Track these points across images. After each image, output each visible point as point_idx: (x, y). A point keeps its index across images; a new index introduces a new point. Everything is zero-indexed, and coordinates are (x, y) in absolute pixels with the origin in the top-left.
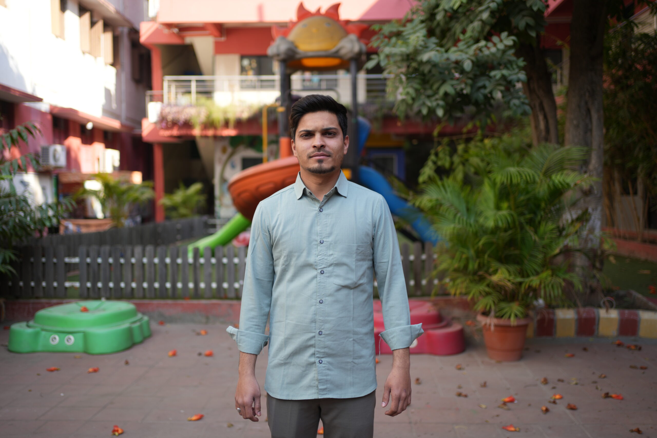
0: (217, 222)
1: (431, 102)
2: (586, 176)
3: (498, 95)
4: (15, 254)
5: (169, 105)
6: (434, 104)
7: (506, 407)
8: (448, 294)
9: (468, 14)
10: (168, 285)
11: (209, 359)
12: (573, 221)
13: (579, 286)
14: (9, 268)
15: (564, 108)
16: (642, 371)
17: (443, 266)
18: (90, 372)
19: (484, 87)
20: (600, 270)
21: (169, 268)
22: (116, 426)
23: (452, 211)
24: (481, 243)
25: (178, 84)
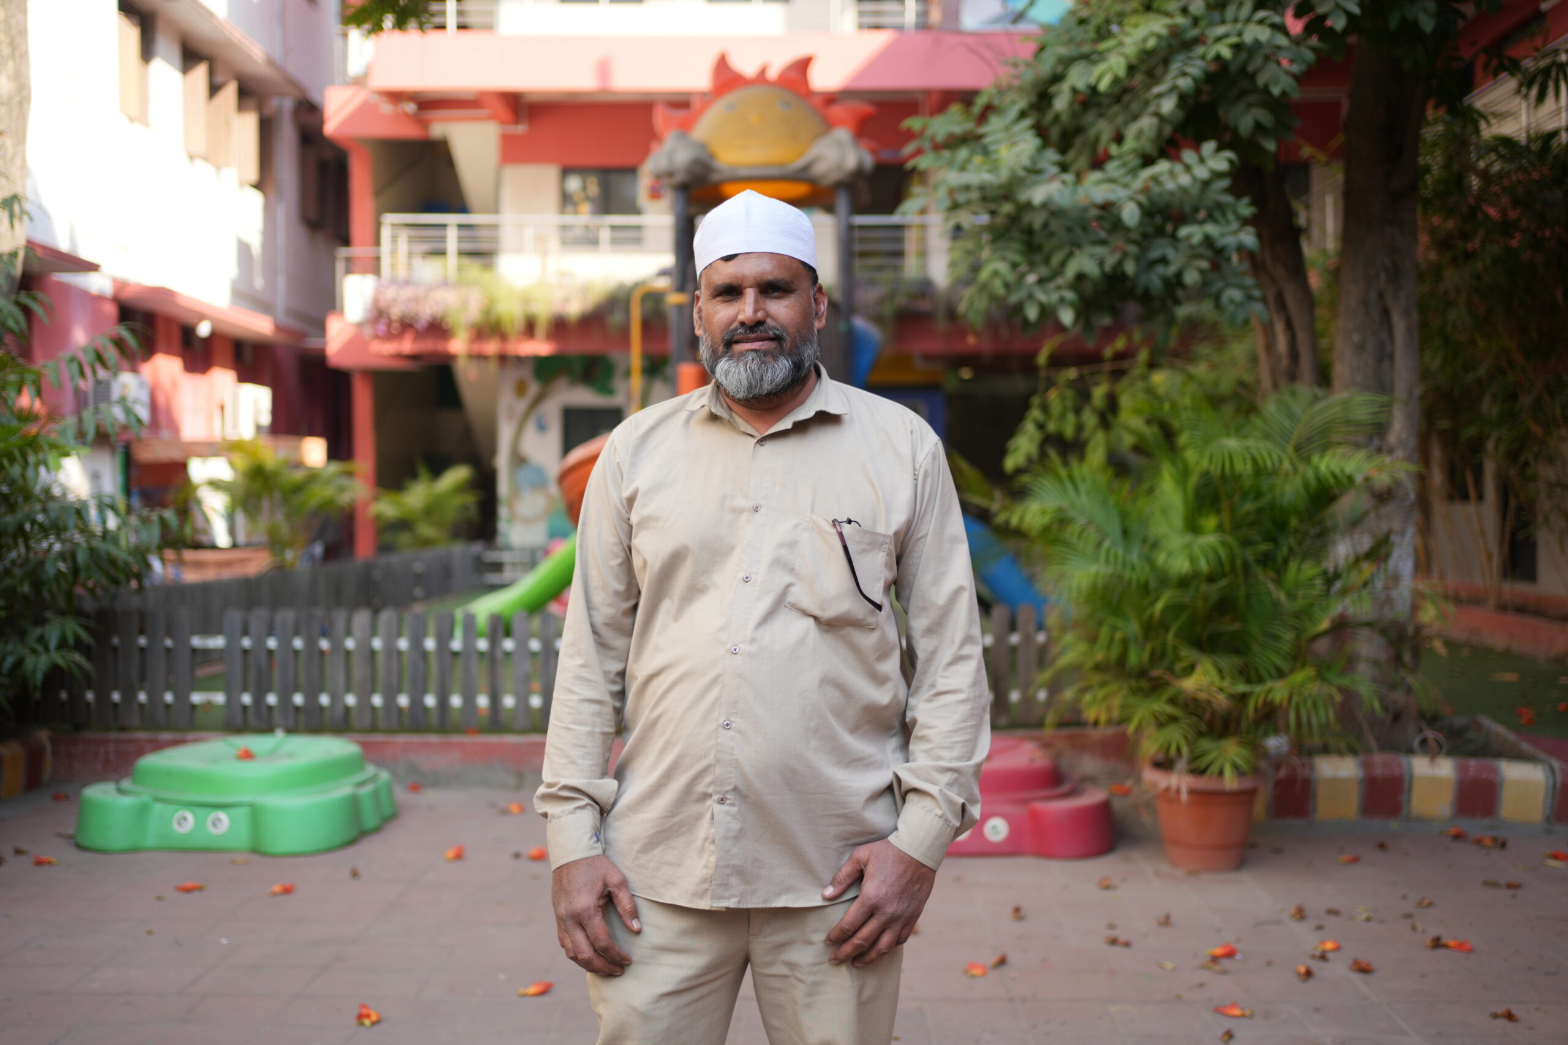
0: (505, 557)
1: (1046, 292)
2: (1380, 459)
3: (1193, 277)
4: (87, 628)
5: (394, 282)
6: (1054, 297)
7: (1217, 968)
8: (1079, 723)
9: (1126, 98)
10: (430, 701)
11: (539, 867)
12: (1357, 560)
14: (77, 657)
16: (1512, 892)
17: (1067, 659)
18: (275, 894)
19: (1164, 261)
20: (1415, 669)
21: (433, 661)
22: (364, 1006)
23: (1092, 535)
24: (1159, 606)
25: (413, 232)
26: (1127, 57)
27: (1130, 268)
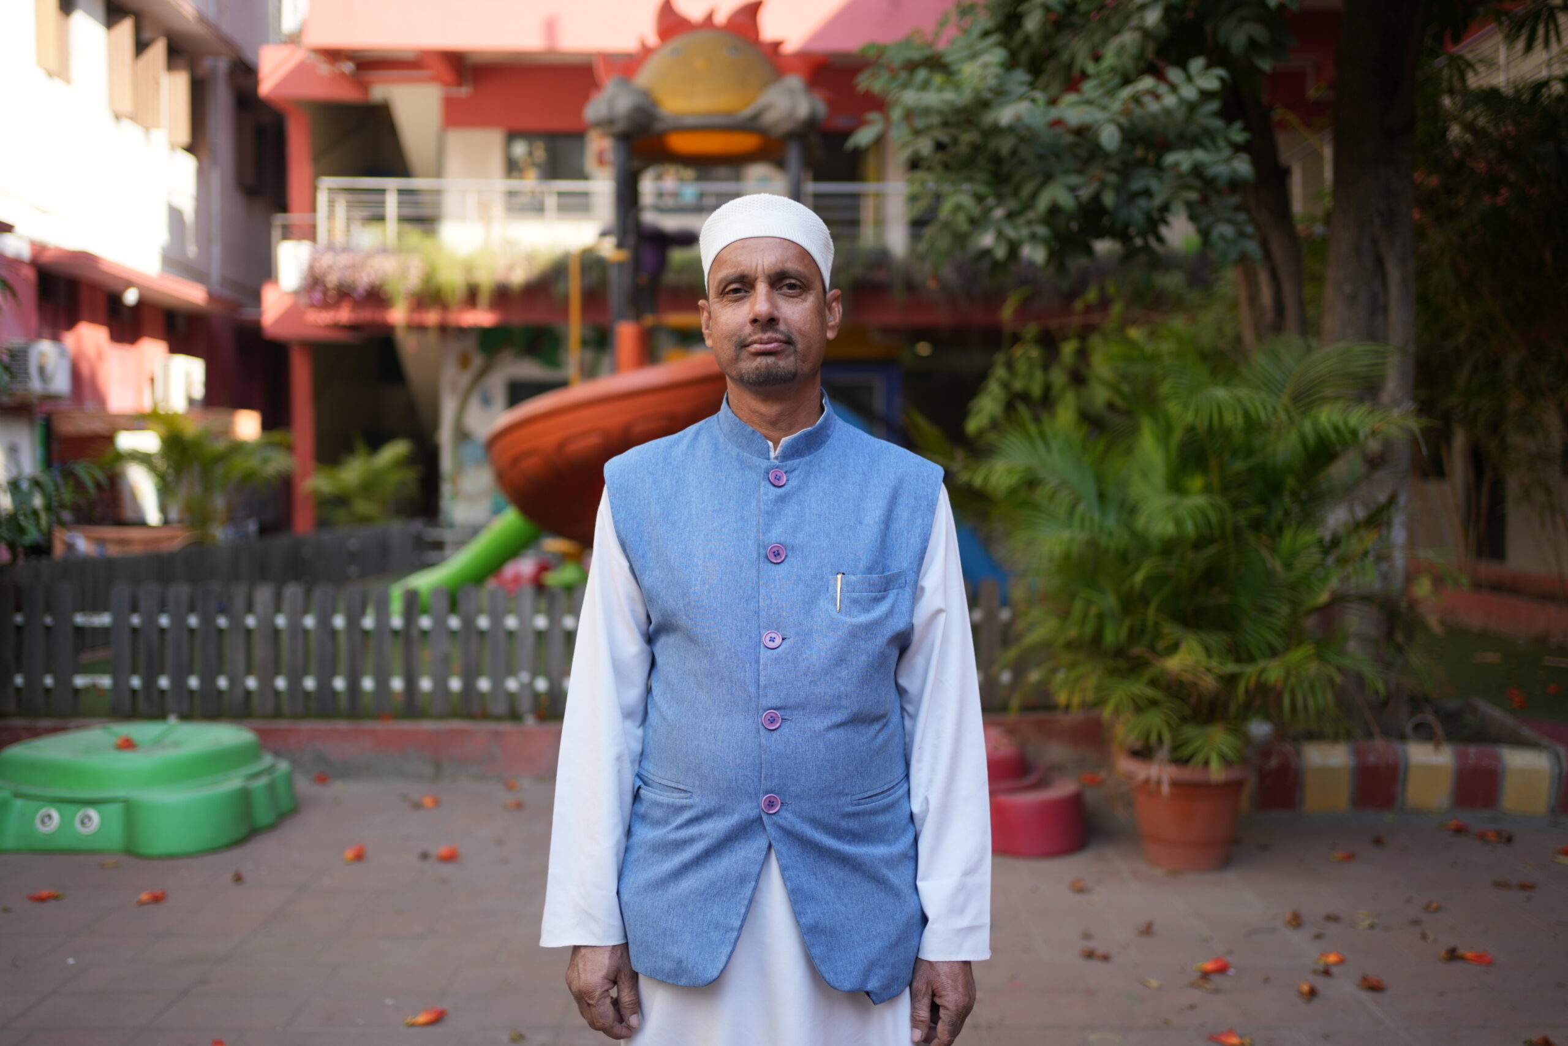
0: (447, 535)
1: (1016, 228)
5: (331, 247)
6: (1023, 232)
7: (1209, 986)
8: (1050, 707)
10: (339, 683)
11: (447, 869)
12: (1357, 527)
16: (1526, 894)
17: (1034, 637)
18: (142, 903)
19: (1147, 193)
21: (343, 640)
22: (218, 1042)
23: (1064, 497)
24: (1139, 577)
25: (351, 197)
27: (1109, 199)
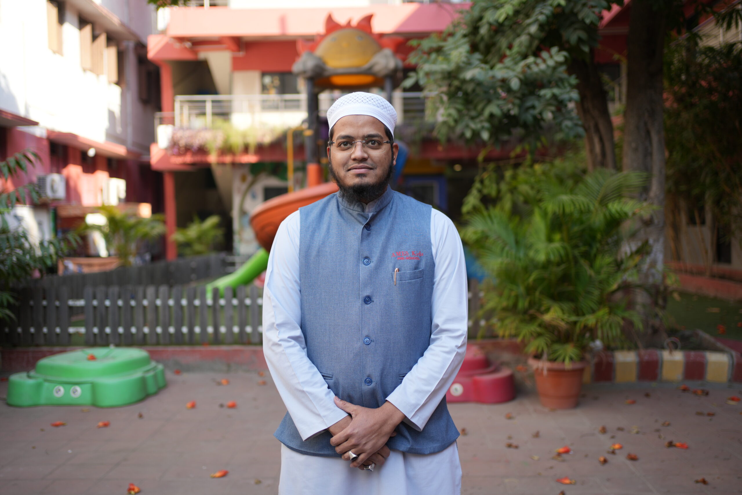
0: (237, 259)
1: (475, 124)
2: (645, 204)
3: (548, 116)
4: (13, 297)
5: (181, 128)
6: (479, 126)
7: (560, 459)
8: (495, 336)
9: (515, 26)
10: (185, 330)
11: (232, 411)
12: (632, 255)
13: (639, 325)
14: (8, 312)
15: (622, 129)
16: (710, 418)
17: (490, 305)
18: (99, 427)
19: (533, 107)
20: (664, 308)
21: (186, 311)
22: (132, 485)
23: (499, 243)
24: (531, 279)
25: (191, 104)
26: (513, 6)
27: (514, 112)
